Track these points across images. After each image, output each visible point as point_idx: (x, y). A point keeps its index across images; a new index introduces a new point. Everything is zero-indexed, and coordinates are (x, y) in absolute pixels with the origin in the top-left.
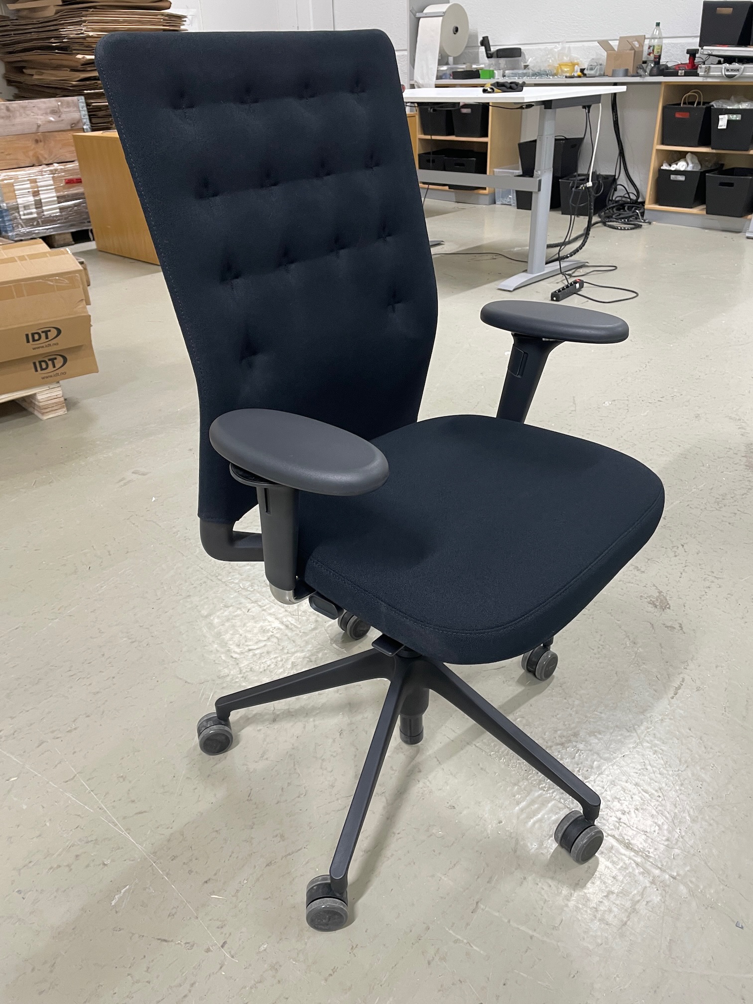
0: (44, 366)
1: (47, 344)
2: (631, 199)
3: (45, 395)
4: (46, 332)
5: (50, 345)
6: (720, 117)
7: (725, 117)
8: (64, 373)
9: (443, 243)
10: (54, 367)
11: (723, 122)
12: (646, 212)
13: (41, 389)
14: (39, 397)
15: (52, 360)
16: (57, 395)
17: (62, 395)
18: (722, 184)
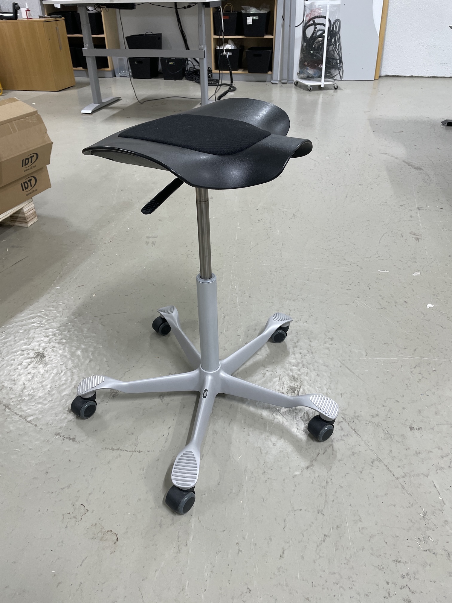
0: (26, 186)
1: (30, 167)
2: (196, 69)
3: (27, 207)
4: (31, 157)
5: (32, 168)
6: (248, 18)
7: (250, 18)
8: (36, 190)
9: (120, 99)
10: (31, 186)
11: (250, 21)
12: (213, 75)
13: (25, 203)
14: (25, 210)
15: (30, 181)
16: (32, 208)
17: (34, 207)
18: (255, 55)
